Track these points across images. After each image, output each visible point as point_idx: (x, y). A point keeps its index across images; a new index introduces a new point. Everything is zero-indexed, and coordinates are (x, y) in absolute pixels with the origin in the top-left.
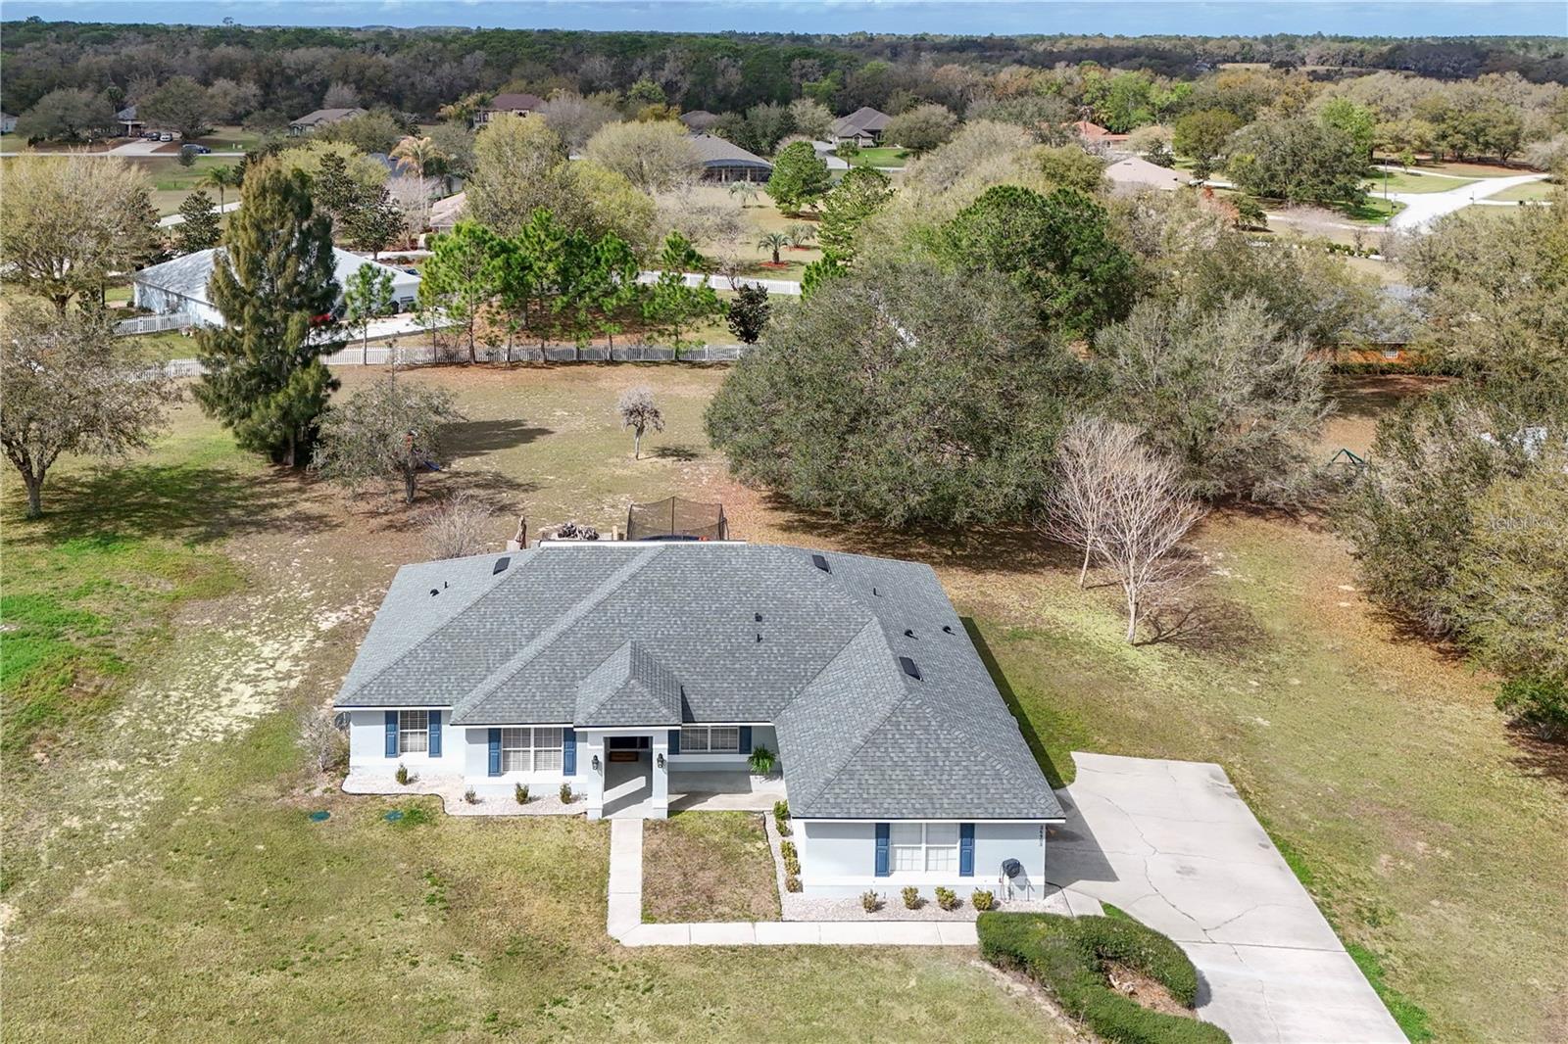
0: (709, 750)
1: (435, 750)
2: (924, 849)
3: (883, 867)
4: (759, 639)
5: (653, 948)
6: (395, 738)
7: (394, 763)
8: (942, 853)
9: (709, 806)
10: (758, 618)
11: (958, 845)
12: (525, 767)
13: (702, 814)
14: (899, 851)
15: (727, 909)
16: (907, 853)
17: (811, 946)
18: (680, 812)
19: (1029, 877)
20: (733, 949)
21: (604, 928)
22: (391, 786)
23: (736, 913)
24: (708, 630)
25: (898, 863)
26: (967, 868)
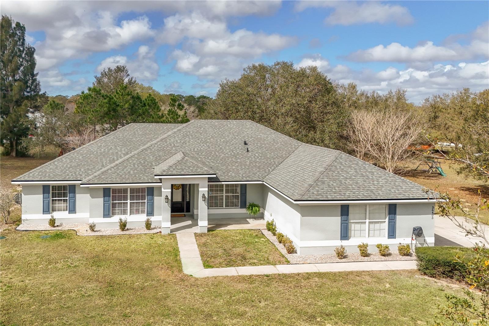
0: (224, 207)
1: (72, 210)
2: (367, 223)
3: (345, 235)
4: (248, 151)
5: (215, 278)
6: (49, 203)
7: (48, 217)
8: (377, 226)
9: (228, 228)
10: (245, 144)
11: (387, 220)
12: (125, 212)
13: (225, 231)
14: (353, 225)
15: (255, 261)
16: (358, 226)
17: (315, 273)
18: (214, 230)
19: (426, 238)
20: (267, 276)
21: (180, 270)
22: (47, 226)
23: (262, 262)
24: (221, 148)
25: (353, 232)
26: (392, 234)
